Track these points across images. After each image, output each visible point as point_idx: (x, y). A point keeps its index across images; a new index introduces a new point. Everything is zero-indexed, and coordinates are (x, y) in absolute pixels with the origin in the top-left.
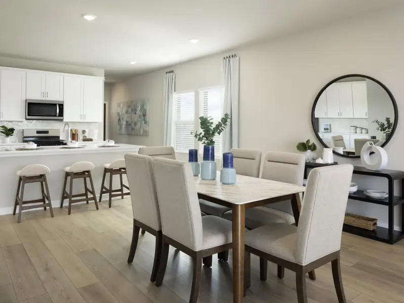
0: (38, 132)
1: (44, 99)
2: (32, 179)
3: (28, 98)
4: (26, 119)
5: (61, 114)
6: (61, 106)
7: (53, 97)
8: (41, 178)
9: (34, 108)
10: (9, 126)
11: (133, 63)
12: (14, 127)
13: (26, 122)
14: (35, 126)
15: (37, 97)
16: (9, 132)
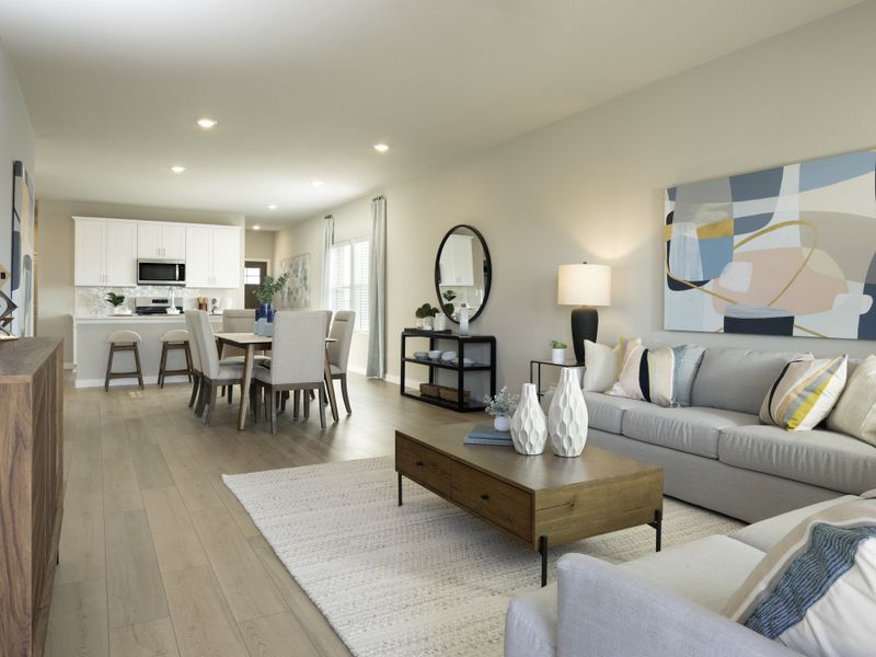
0: (154, 301)
1: (160, 257)
2: (123, 348)
3: (140, 257)
4: (139, 284)
5: (182, 277)
6: (182, 267)
7: (170, 256)
8: (133, 347)
9: (148, 270)
10: (118, 294)
11: (273, 207)
12: (125, 294)
13: (139, 288)
14: (151, 293)
15: (151, 255)
16: (117, 300)
